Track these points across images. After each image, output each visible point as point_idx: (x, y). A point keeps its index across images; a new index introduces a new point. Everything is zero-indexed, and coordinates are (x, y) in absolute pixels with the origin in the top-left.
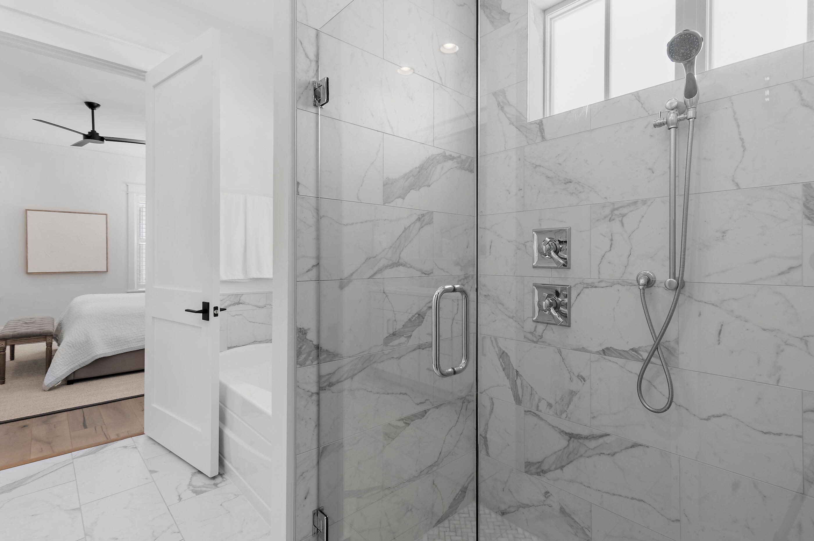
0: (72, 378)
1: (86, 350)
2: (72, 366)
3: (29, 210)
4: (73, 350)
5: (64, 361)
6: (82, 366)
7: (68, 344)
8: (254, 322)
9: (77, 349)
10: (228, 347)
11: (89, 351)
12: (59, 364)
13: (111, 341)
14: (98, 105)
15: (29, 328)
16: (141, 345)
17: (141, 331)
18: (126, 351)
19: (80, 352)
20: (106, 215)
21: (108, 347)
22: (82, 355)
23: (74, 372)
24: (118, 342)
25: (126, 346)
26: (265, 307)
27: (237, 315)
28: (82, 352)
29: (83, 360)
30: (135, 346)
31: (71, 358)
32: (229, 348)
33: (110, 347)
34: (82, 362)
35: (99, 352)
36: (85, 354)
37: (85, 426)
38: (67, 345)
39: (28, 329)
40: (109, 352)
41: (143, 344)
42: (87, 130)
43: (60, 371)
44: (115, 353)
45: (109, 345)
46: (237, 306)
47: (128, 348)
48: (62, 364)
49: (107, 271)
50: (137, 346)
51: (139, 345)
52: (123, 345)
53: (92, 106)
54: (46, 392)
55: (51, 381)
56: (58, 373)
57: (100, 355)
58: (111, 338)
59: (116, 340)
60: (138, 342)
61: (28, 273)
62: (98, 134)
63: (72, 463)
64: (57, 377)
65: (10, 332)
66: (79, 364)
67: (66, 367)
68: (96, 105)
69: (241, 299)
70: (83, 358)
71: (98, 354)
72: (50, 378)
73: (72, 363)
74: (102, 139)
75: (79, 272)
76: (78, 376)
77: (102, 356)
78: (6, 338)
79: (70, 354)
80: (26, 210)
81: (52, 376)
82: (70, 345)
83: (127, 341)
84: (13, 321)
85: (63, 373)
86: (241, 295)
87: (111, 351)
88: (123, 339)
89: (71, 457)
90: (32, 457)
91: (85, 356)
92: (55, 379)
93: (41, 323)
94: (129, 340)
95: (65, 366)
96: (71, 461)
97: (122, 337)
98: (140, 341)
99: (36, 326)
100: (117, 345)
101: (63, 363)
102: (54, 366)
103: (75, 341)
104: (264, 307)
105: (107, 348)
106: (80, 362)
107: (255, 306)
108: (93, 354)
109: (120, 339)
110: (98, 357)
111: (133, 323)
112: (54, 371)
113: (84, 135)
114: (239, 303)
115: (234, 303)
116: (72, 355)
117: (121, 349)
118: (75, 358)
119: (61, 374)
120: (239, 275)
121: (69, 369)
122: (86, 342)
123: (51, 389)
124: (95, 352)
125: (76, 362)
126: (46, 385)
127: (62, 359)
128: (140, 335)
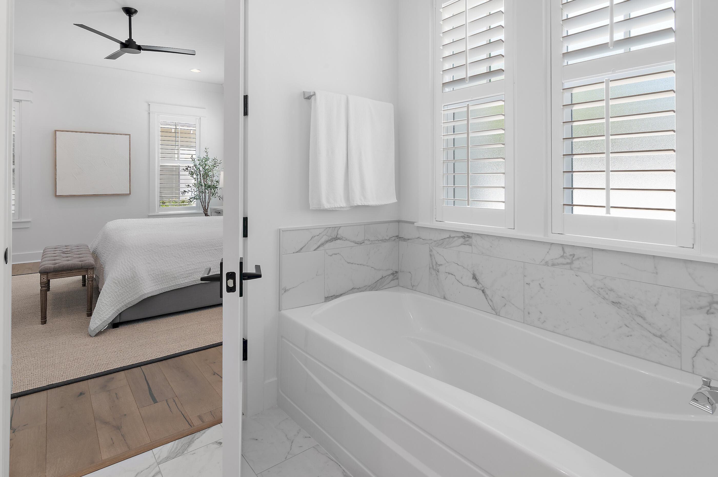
0: (118, 321)
1: (132, 288)
2: (118, 306)
3: (58, 131)
4: (120, 287)
5: (110, 300)
6: (129, 306)
7: (114, 280)
8: (352, 263)
9: (123, 286)
10: (325, 298)
11: (136, 289)
12: (105, 305)
13: (158, 277)
14: (136, 11)
15: (69, 258)
16: (188, 281)
17: (188, 265)
18: (173, 288)
19: (126, 290)
20: (129, 135)
21: (155, 284)
22: (128, 293)
23: (120, 314)
24: (165, 278)
25: (173, 282)
26: (364, 242)
27: (335, 254)
28: (128, 290)
29: (130, 300)
30: (182, 283)
31: (118, 297)
32: (328, 299)
33: (157, 284)
34: (129, 302)
35: (147, 290)
36: (132, 292)
37: (155, 401)
38: (113, 282)
39: (68, 260)
40: (156, 290)
41: (190, 280)
42: (124, 38)
43: (106, 313)
44: (162, 291)
45: (156, 282)
46: (334, 242)
47: (175, 284)
48: (108, 304)
49: (130, 194)
50: (184, 282)
51: (186, 281)
52: (170, 281)
53: (129, 12)
54: (92, 339)
55: (97, 325)
56: (104, 315)
57: (148, 293)
58: (157, 273)
59: (163, 276)
60: (185, 277)
61: (56, 196)
62: (135, 42)
63: (159, 472)
64: (103, 320)
65: (50, 264)
66: (125, 304)
67: (112, 308)
68: (133, 11)
69: (338, 233)
70: (129, 297)
71: (146, 292)
72: (96, 321)
73: (118, 303)
74: (139, 48)
75: (104, 195)
76: (124, 319)
77: (150, 295)
78: (47, 271)
79: (116, 292)
80: (56, 131)
81: (98, 319)
82: (116, 282)
83: (174, 276)
84: (50, 250)
85: (110, 315)
86: (339, 228)
87: (158, 289)
88: (170, 274)
89: (154, 460)
90: (105, 456)
91: (131, 295)
92: (101, 322)
93: (79, 253)
94: (176, 276)
95: (111, 306)
96: (157, 469)
97: (169, 272)
98: (187, 277)
99: (75, 256)
100: (164, 281)
101: (110, 303)
102: (100, 307)
103: (121, 277)
104: (362, 243)
105: (153, 285)
106: (126, 302)
107: (353, 242)
108: (140, 293)
109: (167, 274)
110: (146, 297)
111: (179, 255)
112: (100, 313)
113: (122, 43)
114: (336, 239)
115: (331, 238)
116: (118, 294)
117: (168, 286)
118: (121, 297)
119: (107, 317)
120: (341, 203)
121: (115, 310)
122: (132, 278)
123: (97, 335)
124: (143, 291)
125: (123, 301)
126: (92, 329)
127: (108, 298)
128: (187, 269)
